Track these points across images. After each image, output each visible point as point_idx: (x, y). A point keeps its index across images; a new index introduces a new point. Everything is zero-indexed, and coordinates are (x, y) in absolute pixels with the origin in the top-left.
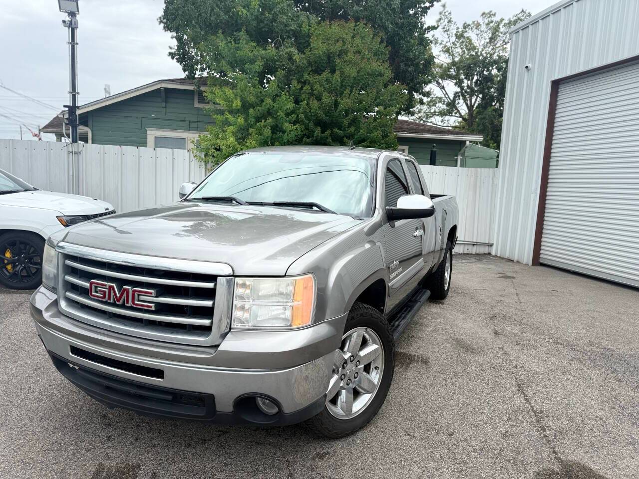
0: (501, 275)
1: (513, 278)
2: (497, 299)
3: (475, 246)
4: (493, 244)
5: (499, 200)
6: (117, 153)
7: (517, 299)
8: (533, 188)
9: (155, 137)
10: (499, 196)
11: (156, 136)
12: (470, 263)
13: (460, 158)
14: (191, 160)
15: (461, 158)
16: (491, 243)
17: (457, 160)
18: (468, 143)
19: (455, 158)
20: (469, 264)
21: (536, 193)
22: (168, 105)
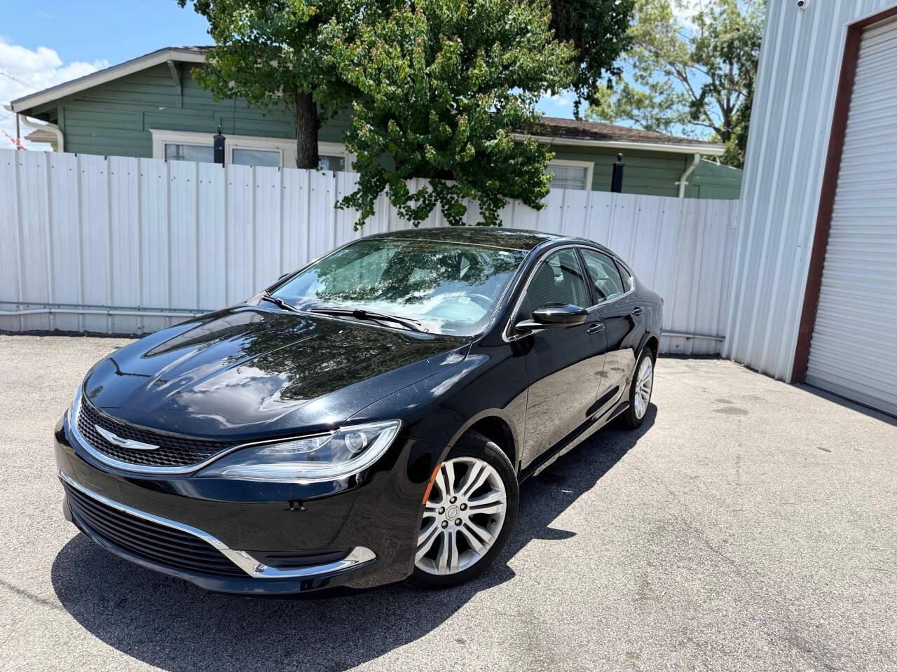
0: (722, 406)
1: (745, 412)
2: (689, 472)
3: (692, 340)
4: (724, 337)
5: (738, 257)
6: (40, 164)
7: (734, 471)
8: (801, 236)
9: (166, 145)
10: (739, 252)
11: (168, 143)
12: (672, 373)
13: (684, 183)
14: (172, 178)
15: (687, 183)
16: (721, 334)
17: (678, 187)
18: (697, 158)
19: (677, 183)
20: (670, 378)
21: (806, 246)
22: (187, 91)
